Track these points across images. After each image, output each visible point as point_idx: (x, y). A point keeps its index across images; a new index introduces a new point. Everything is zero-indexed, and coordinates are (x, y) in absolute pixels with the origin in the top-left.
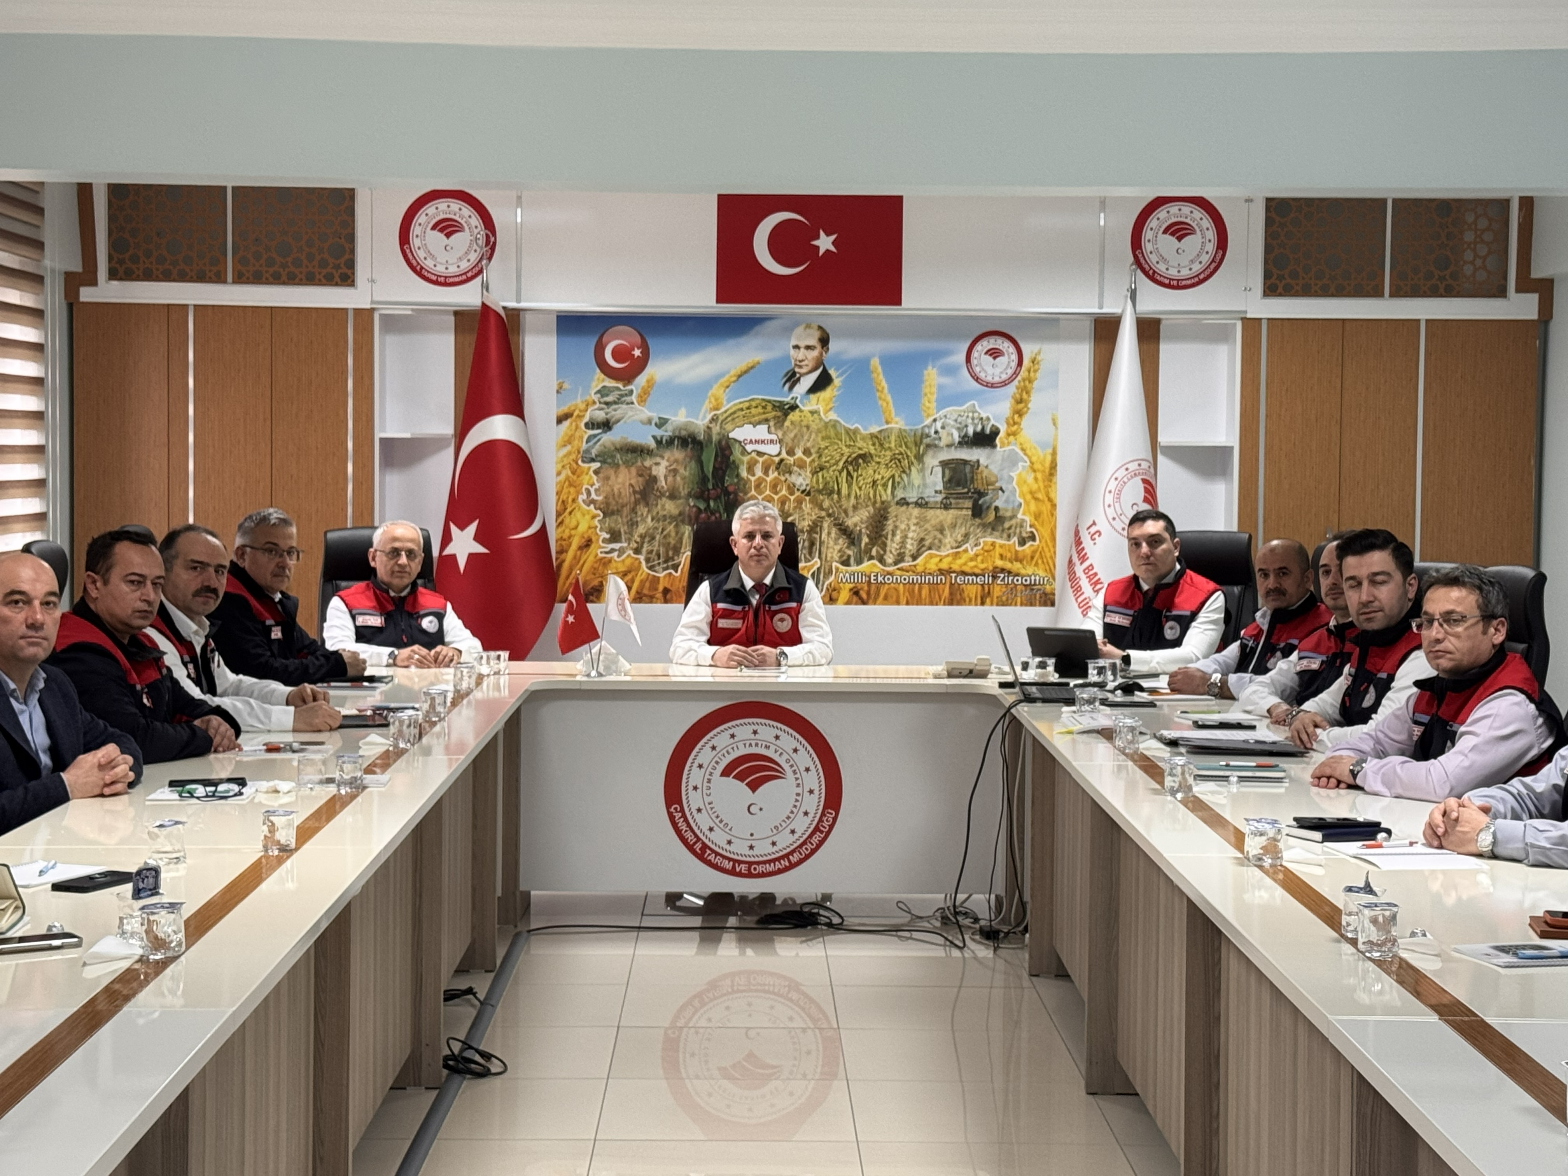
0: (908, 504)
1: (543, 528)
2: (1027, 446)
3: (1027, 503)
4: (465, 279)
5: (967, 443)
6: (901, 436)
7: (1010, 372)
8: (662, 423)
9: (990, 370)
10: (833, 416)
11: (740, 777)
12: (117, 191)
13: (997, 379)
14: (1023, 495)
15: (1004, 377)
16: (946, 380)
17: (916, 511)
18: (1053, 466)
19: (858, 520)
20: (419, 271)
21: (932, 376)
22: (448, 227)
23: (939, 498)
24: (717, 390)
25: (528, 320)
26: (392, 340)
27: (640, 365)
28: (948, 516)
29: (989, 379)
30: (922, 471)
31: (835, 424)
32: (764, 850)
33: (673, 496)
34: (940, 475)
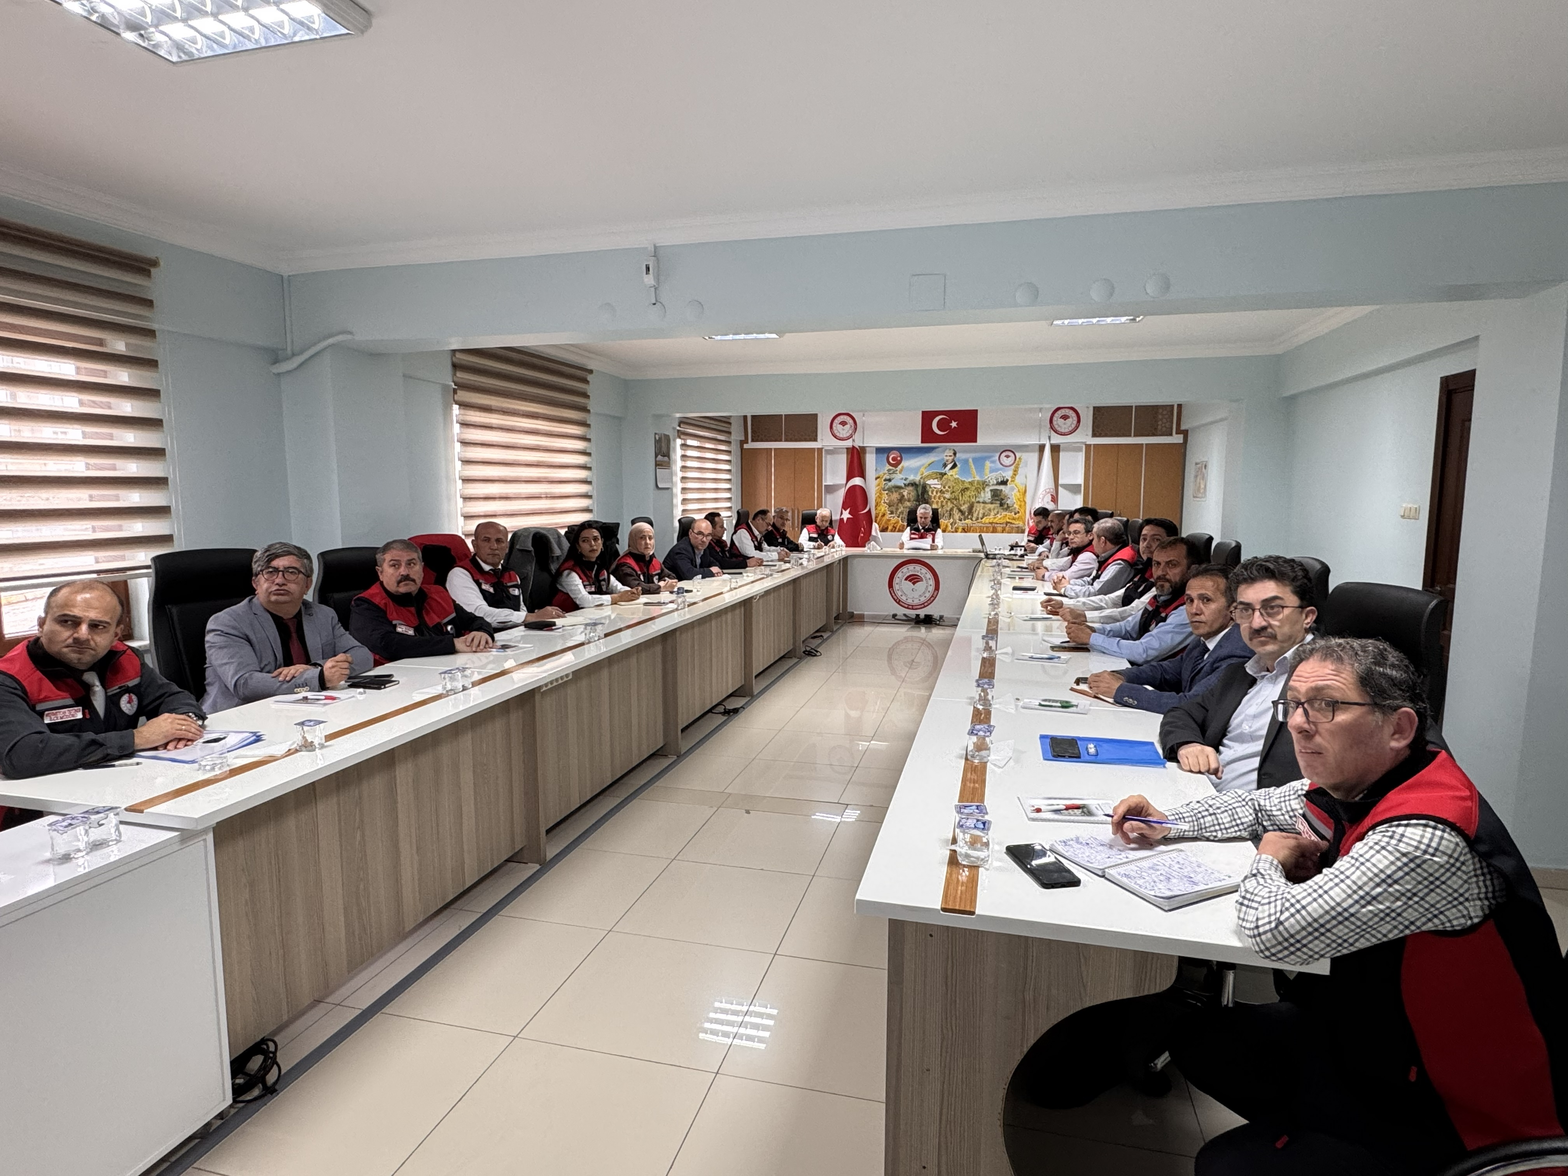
0: (980, 503)
1: (869, 511)
2: (1017, 485)
3: (1017, 502)
4: (848, 438)
5: (998, 484)
6: (978, 482)
7: (1012, 462)
8: (906, 479)
9: (1006, 462)
10: (957, 476)
11: (910, 581)
12: (753, 417)
13: (1008, 464)
14: (1016, 500)
15: (1010, 464)
16: (992, 465)
17: (982, 505)
18: (1025, 489)
19: (964, 508)
20: (835, 437)
21: (988, 464)
22: (843, 423)
23: (990, 501)
24: (922, 469)
25: (868, 449)
26: (829, 457)
27: (899, 462)
28: (992, 506)
29: (1006, 464)
30: (984, 492)
31: (958, 479)
32: (916, 602)
33: (909, 501)
34: (990, 494)
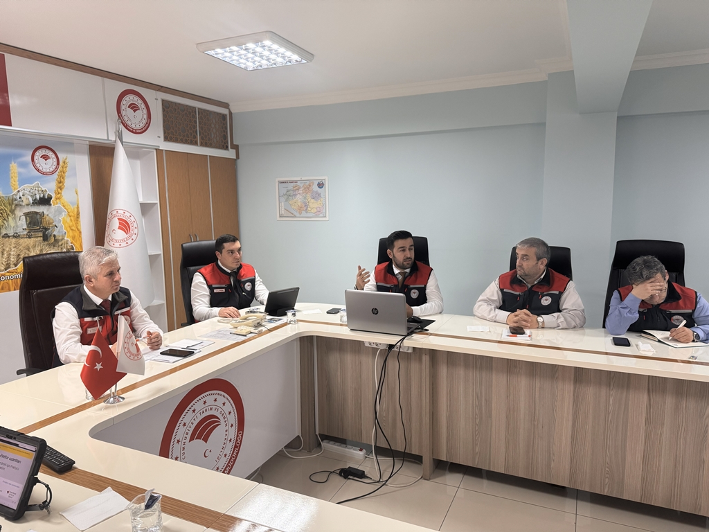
0: (9, 237)
2: (65, 204)
3: (68, 232)
5: (36, 203)
6: (1, 200)
7: (54, 167)
9: (44, 166)
11: (200, 437)
13: (48, 171)
14: (66, 228)
15: (51, 170)
16: (22, 170)
17: (14, 240)
18: (78, 214)
21: (14, 167)
23: (25, 232)
28: (31, 242)
29: (44, 170)
30: (14, 218)
34: (24, 220)
